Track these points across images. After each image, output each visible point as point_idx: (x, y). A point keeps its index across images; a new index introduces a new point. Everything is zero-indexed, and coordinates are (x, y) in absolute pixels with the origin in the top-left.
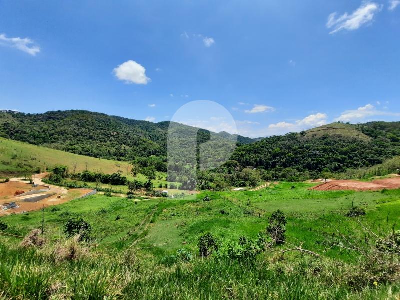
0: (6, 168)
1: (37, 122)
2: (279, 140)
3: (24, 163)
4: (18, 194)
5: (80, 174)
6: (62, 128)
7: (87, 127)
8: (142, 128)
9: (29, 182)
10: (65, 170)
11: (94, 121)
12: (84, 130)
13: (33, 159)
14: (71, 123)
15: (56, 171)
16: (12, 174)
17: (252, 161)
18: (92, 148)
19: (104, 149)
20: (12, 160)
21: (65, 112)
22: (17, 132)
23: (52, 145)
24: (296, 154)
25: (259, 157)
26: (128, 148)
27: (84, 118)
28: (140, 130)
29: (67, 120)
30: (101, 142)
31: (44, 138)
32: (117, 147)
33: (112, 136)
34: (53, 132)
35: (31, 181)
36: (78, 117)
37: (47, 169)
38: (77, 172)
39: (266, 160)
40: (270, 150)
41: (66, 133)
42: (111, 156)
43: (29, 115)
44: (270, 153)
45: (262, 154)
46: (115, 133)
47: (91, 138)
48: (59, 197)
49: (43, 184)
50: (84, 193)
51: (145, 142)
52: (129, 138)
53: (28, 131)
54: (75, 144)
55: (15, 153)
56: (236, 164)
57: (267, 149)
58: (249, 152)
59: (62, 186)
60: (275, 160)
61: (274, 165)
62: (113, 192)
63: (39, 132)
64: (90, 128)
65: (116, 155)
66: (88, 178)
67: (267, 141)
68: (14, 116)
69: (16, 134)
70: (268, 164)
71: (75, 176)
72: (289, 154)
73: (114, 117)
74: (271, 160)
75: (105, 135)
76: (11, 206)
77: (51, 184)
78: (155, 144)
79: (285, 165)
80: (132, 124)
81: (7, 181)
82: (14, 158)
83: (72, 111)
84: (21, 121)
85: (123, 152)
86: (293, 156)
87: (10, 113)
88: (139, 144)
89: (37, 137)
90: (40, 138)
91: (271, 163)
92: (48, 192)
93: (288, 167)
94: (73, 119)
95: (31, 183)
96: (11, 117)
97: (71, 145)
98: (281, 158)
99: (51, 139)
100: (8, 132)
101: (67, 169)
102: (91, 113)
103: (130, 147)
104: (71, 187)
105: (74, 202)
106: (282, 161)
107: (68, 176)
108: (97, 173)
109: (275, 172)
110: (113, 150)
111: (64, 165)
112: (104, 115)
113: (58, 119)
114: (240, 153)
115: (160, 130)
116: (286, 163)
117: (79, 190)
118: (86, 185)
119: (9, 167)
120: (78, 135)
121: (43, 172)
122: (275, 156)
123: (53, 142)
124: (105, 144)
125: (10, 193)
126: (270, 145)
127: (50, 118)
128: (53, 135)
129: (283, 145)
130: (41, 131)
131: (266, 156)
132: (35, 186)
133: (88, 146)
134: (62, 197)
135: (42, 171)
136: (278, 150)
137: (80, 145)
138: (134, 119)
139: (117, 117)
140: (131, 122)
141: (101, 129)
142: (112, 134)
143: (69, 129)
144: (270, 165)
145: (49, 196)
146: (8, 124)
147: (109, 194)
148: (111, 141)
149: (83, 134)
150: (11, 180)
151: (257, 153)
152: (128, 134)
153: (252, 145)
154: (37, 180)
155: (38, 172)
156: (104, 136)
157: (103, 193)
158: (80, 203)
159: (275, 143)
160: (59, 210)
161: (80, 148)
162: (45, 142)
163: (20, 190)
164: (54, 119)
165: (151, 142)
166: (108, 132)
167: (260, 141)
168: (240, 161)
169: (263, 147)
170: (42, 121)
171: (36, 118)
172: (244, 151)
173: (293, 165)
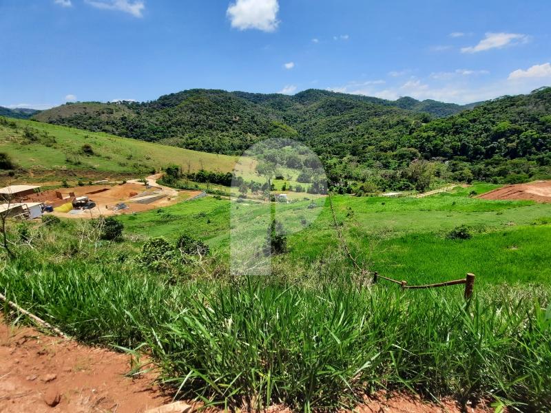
0: (122, 169)
1: (152, 112)
2: (512, 105)
3: (139, 163)
4: (132, 195)
5: (194, 174)
6: (178, 117)
7: (204, 112)
8: (273, 105)
9: (144, 184)
10: (177, 169)
11: (211, 103)
12: (202, 117)
13: (148, 159)
14: (185, 109)
15: (169, 171)
16: (129, 175)
17: (447, 148)
18: (213, 140)
19: (227, 140)
20: (128, 161)
21: (178, 94)
22: (136, 127)
23: (171, 140)
24: (543, 131)
25: (460, 141)
26: (254, 137)
27: (199, 100)
28: (270, 109)
29: (182, 105)
30: (223, 131)
31: (162, 132)
32: (241, 137)
33: (235, 122)
34: (170, 123)
35: (145, 182)
36: (191, 99)
37: (162, 170)
38: (191, 172)
39: (475, 145)
40: (489, 126)
41: (184, 123)
42: (235, 150)
43: (143, 104)
44: (487, 130)
45: (469, 135)
46: (238, 118)
47: (211, 127)
48: (169, 199)
49: (157, 185)
50: (193, 194)
51: (276, 127)
52: (255, 122)
53: (146, 124)
54: (194, 137)
55: (130, 153)
56: (414, 154)
57: (482, 124)
58: (443, 132)
59: (174, 187)
60: (495, 144)
61: (490, 153)
62: (223, 194)
63: (156, 125)
64: (207, 113)
65: (240, 148)
66: (202, 178)
67: (485, 109)
68: (129, 108)
69: (135, 130)
70: (477, 152)
71: (190, 177)
72: (529, 133)
73: (235, 93)
74: (484, 144)
75: (225, 121)
76: (122, 207)
77: (164, 185)
78: (290, 128)
79: (513, 154)
80: (260, 100)
81: (125, 182)
82: (130, 158)
83: (186, 92)
84: (138, 113)
85: (249, 143)
86: (536, 136)
87: (125, 103)
88: (268, 131)
89: (156, 131)
90: (158, 132)
91: (484, 151)
92: (161, 193)
93: (520, 156)
94: (188, 102)
95: (146, 185)
96: (126, 109)
97: (191, 138)
98: (508, 141)
99: (169, 132)
100: (127, 128)
101: (179, 168)
102: (207, 91)
103: (257, 135)
104: (183, 188)
105: (180, 204)
106: (509, 145)
107: (182, 176)
108: (214, 172)
109: (486, 166)
110: (237, 142)
111: (177, 164)
112: (222, 92)
113: (173, 106)
114: (425, 135)
115: (299, 106)
116: (517, 148)
117: (189, 192)
118: (197, 187)
119: (125, 169)
120: (196, 125)
121: (158, 173)
122: (498, 136)
123: (172, 136)
124: (227, 134)
125: (125, 195)
126: (491, 115)
127: (164, 105)
128: (170, 126)
129: (519, 113)
130: (157, 123)
131: (476, 137)
132: (149, 188)
133: (208, 139)
134: (172, 199)
135: (157, 171)
136: (504, 125)
137: (199, 137)
138: (262, 93)
139: (239, 92)
140: (258, 98)
141: (220, 114)
142: (234, 119)
143: (186, 117)
144: (482, 153)
145: (161, 198)
146: (125, 118)
147: (219, 195)
148: (233, 129)
149: (202, 122)
150: (128, 181)
151: (459, 133)
152: (253, 118)
153: (452, 118)
154: (152, 181)
155: (153, 173)
156: (224, 124)
157: (213, 196)
158: (186, 205)
159: (503, 111)
160: (163, 211)
161: (200, 141)
162: (164, 137)
163: (134, 191)
164: (168, 105)
165: (284, 126)
166: (229, 117)
167: (472, 108)
168: (422, 149)
169: (474, 121)
170: (158, 111)
171: (151, 107)
172: (434, 129)
173: (530, 153)
